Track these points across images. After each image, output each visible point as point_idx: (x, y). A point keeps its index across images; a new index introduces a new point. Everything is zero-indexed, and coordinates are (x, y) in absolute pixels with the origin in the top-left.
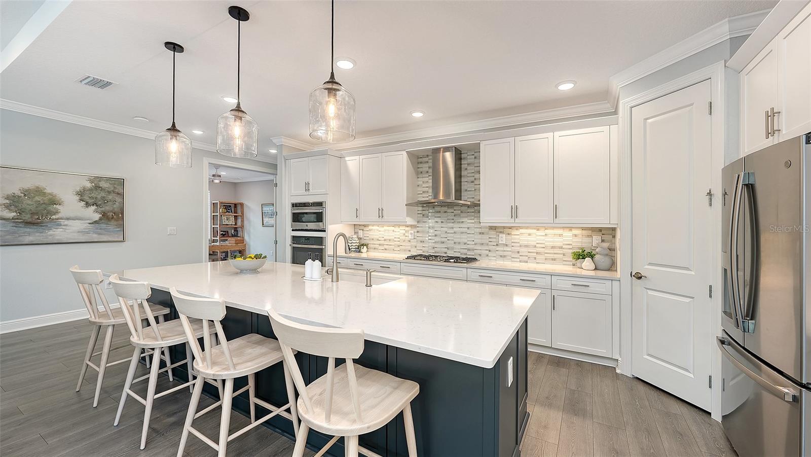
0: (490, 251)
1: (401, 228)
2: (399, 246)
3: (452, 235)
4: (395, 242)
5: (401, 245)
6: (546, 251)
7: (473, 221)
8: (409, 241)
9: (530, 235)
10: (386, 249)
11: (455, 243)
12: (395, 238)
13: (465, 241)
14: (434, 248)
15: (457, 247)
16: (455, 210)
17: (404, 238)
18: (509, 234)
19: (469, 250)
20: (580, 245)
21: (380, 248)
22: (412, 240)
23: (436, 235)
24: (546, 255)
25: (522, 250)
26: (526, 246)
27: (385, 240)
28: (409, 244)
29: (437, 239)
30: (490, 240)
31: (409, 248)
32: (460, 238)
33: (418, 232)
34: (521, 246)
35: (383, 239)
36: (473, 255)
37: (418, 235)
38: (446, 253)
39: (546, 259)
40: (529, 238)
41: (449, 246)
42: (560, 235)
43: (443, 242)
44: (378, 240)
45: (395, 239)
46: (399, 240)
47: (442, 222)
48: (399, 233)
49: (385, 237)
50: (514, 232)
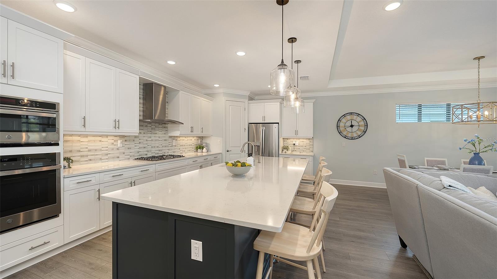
0: (169, 150)
1: (109, 138)
2: (107, 155)
3: (151, 142)
4: (103, 152)
5: (110, 154)
6: (188, 147)
7: (161, 133)
8: (118, 149)
9: (183, 140)
10: (90, 160)
11: (152, 147)
12: (102, 147)
13: (157, 145)
14: (138, 152)
15: (153, 149)
16: (152, 125)
17: (112, 146)
18: (176, 140)
19: (159, 150)
20: (196, 143)
21: (81, 160)
22: (120, 148)
23: (140, 143)
24: (188, 149)
25: (181, 147)
26: (182, 146)
27: (90, 151)
28: (118, 151)
29: (141, 145)
30: (169, 144)
31: (118, 155)
32: (155, 144)
33: (126, 141)
34: (180, 146)
35: (87, 150)
36: (161, 154)
37: (126, 143)
38: (146, 155)
39: (188, 151)
40: (184, 141)
41: (149, 149)
42: (191, 140)
43: (145, 147)
44: (80, 151)
45: (102, 149)
46: (107, 149)
47: (144, 133)
48: (107, 143)
49: (90, 148)
50: (179, 139)
